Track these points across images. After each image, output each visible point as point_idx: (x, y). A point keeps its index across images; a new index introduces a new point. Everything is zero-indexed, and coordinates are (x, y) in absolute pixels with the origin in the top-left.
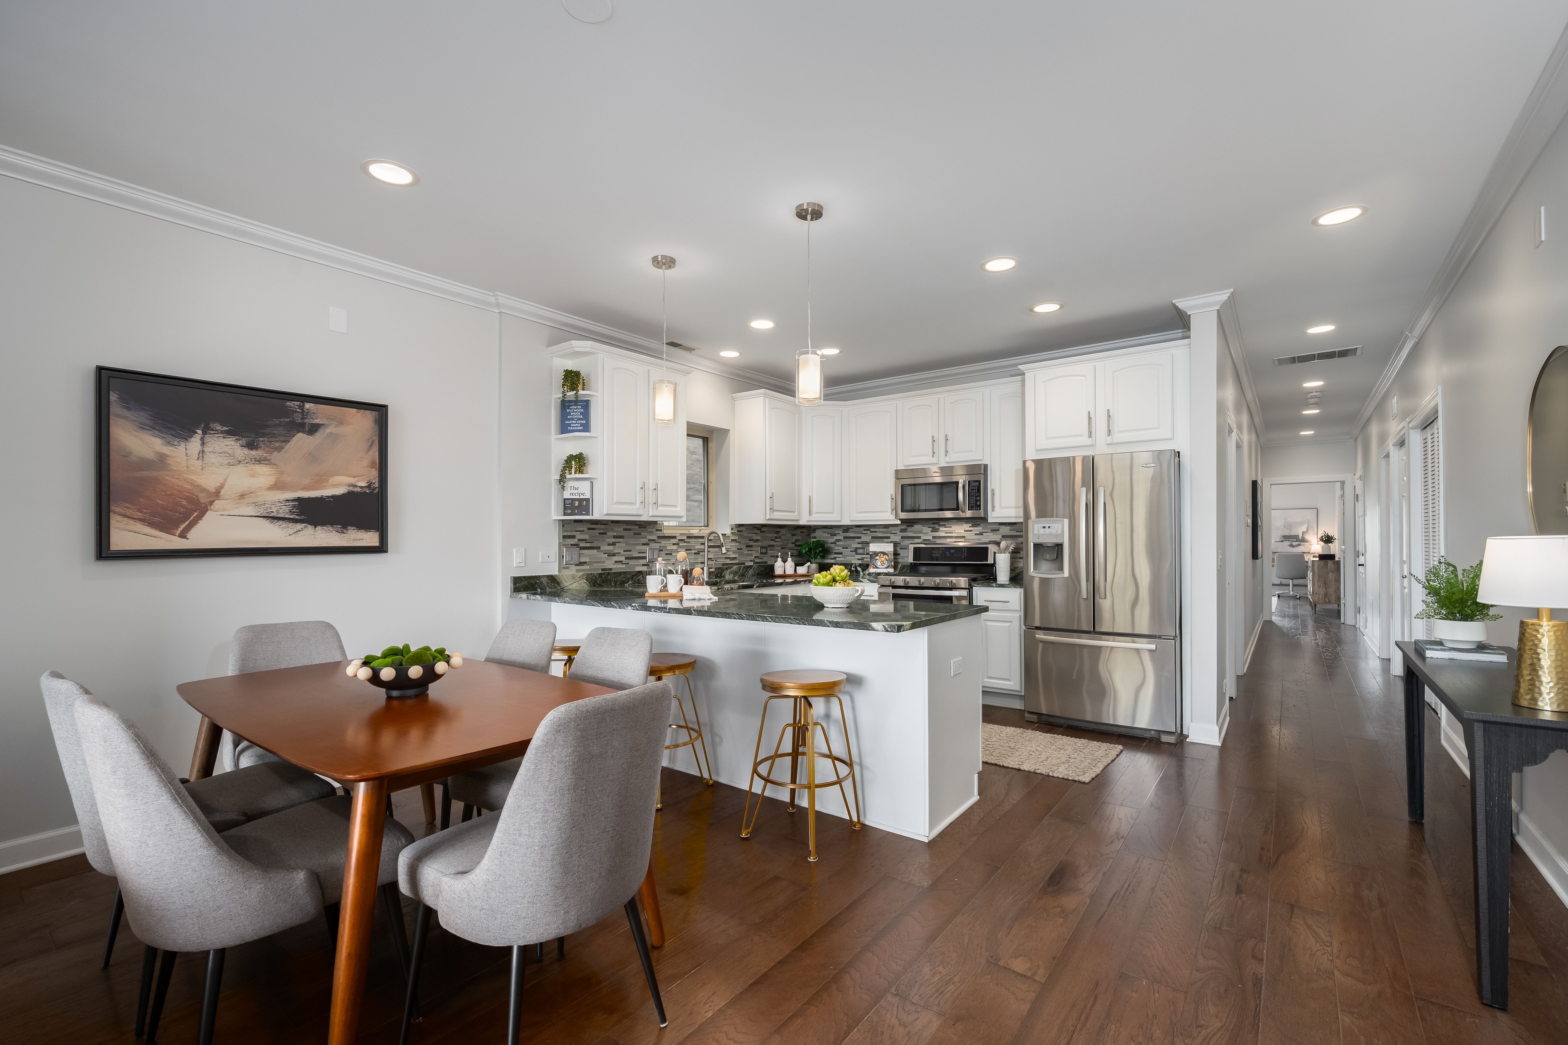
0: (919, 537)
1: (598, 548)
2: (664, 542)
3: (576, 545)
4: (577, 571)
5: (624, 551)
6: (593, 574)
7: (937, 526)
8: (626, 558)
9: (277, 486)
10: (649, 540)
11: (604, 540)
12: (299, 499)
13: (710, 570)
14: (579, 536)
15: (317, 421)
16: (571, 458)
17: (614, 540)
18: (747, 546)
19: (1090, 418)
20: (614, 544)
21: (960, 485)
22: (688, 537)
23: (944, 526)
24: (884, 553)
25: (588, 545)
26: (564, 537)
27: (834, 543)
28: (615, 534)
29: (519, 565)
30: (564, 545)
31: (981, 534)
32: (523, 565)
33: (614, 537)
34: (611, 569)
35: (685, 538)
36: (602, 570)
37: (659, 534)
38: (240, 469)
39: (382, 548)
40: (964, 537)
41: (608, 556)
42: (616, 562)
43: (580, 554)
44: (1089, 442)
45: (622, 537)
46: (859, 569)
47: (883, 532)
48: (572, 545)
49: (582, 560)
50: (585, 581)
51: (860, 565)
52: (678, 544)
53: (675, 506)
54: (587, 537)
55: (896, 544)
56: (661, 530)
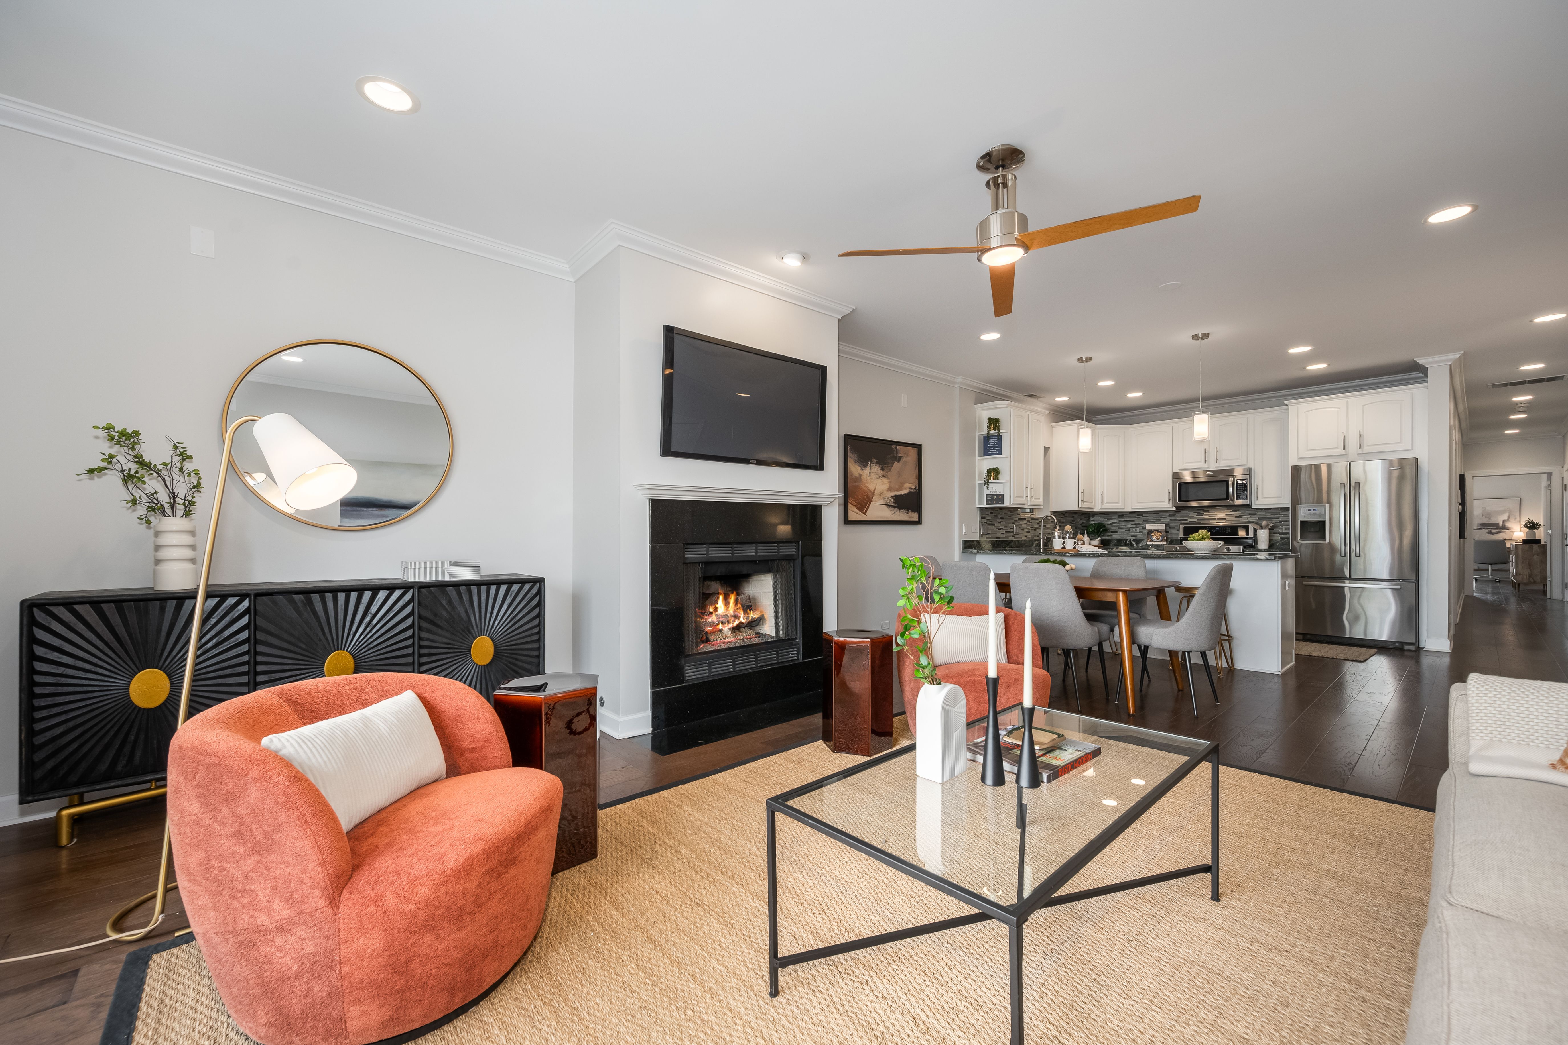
0: (1187, 520)
1: (994, 525)
2: (1021, 522)
3: (986, 523)
4: (987, 536)
5: (1005, 527)
7: (1201, 512)
8: (1006, 532)
9: (890, 489)
10: (1015, 521)
11: (997, 520)
12: (895, 496)
14: (990, 517)
15: (900, 455)
16: (990, 470)
17: (1000, 520)
19: (1344, 437)
20: (1002, 523)
21: (1230, 483)
22: (1032, 519)
23: (1208, 512)
24: (1158, 531)
25: (991, 523)
26: (982, 518)
27: (1111, 525)
28: (1001, 516)
29: (964, 533)
30: (981, 523)
31: (1240, 516)
32: (966, 533)
33: (1000, 518)
34: (1000, 538)
35: (1030, 519)
36: (996, 538)
37: (1019, 517)
38: (879, 481)
39: (919, 522)
40: (1225, 519)
41: (998, 529)
42: (1001, 534)
43: (987, 528)
44: (1343, 452)
45: (1003, 518)
46: (1133, 543)
47: (1154, 517)
48: (984, 523)
49: (989, 531)
50: (993, 542)
51: (1134, 540)
52: (1028, 523)
53: (1039, 499)
55: (1167, 525)
56: (1019, 514)
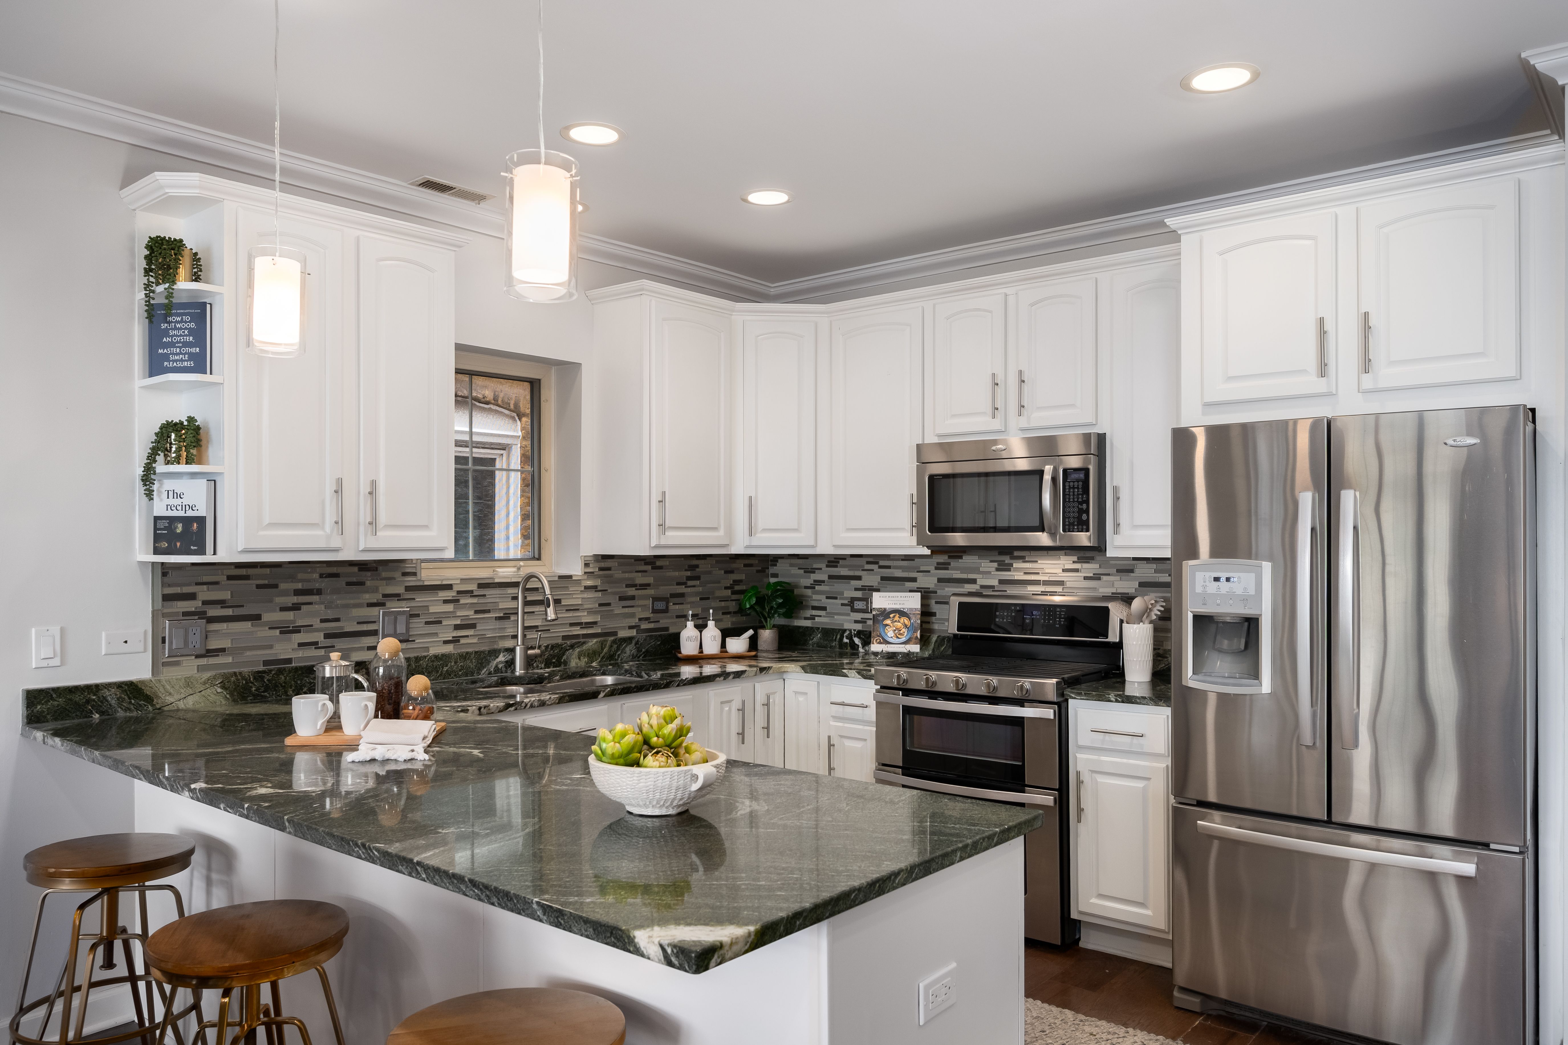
0: (974, 581)
1: (256, 617)
2: (421, 599)
3: (201, 614)
4: (200, 669)
5: (322, 621)
6: (240, 673)
7: (1007, 560)
8: (327, 636)
10: (385, 596)
11: (271, 601)
13: (530, 652)
14: (205, 594)
16: (168, 429)
17: (296, 599)
18: (622, 599)
19: (1322, 333)
20: (296, 607)
21: (1047, 477)
22: (481, 586)
23: (1022, 559)
24: (902, 613)
25: (229, 612)
26: (166, 598)
27: (812, 587)
28: (299, 586)
29: (45, 663)
30: (164, 615)
31: (1096, 577)
32: (57, 662)
33: (297, 592)
34: (289, 661)
35: (473, 587)
36: (266, 663)
37: (411, 581)
40: (1061, 583)
41: (281, 633)
42: (300, 645)
43: (207, 632)
44: (1320, 385)
45: (319, 592)
46: (857, 641)
47: (904, 568)
48: (185, 614)
49: (213, 645)
50: (219, 690)
51: (859, 634)
52: (458, 601)
53: (426, 527)
54: (226, 595)
55: (926, 595)
56: (415, 574)
